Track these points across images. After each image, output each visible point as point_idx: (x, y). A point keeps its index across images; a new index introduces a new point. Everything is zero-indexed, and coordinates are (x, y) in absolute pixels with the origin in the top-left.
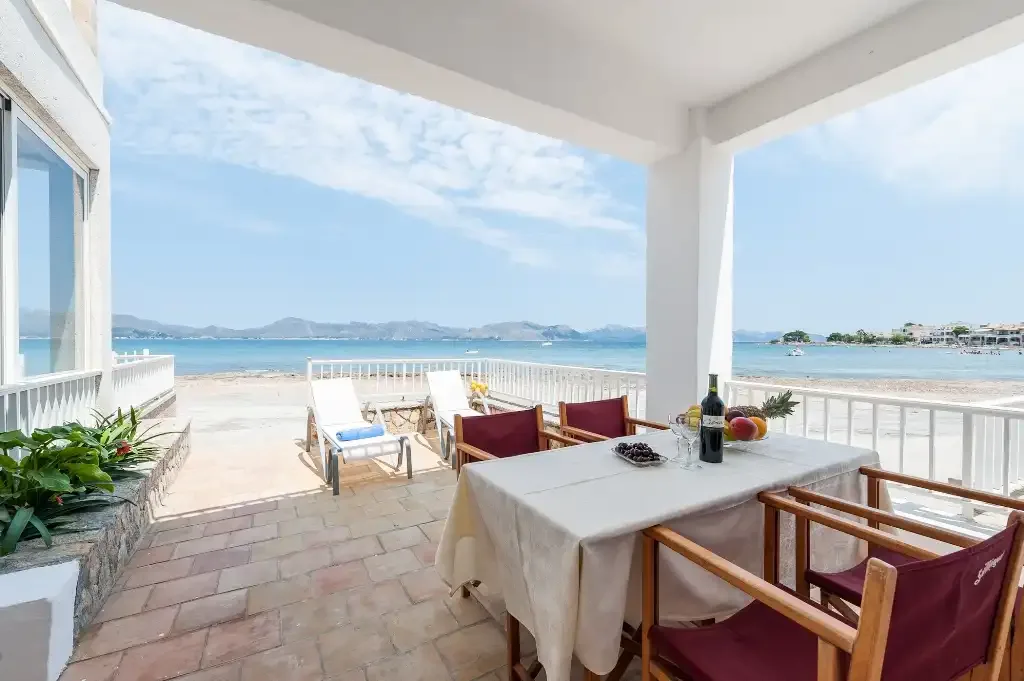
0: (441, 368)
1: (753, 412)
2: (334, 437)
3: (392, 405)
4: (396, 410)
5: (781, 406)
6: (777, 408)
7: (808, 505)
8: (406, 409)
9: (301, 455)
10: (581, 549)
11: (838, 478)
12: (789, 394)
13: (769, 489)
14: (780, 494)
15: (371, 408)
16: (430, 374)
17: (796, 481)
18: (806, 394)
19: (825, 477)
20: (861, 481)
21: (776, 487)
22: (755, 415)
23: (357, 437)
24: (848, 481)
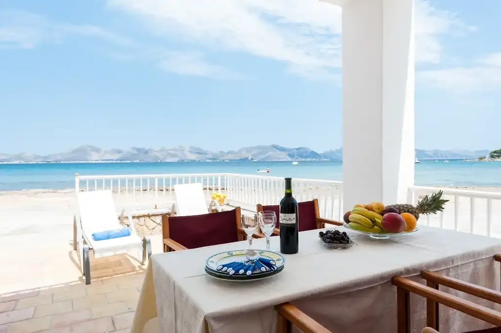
0: (187, 182)
1: (408, 209)
2: (90, 239)
3: (146, 212)
4: (149, 216)
5: (434, 204)
6: (429, 205)
7: (437, 288)
8: (157, 215)
9: (70, 253)
10: (206, 323)
11: (472, 264)
12: (440, 193)
13: (401, 273)
14: (412, 278)
15: (125, 215)
16: (177, 187)
17: (429, 266)
18: (456, 195)
19: (459, 263)
20: (495, 266)
21: (408, 271)
22: (408, 211)
23: (108, 237)
24: (482, 266)
